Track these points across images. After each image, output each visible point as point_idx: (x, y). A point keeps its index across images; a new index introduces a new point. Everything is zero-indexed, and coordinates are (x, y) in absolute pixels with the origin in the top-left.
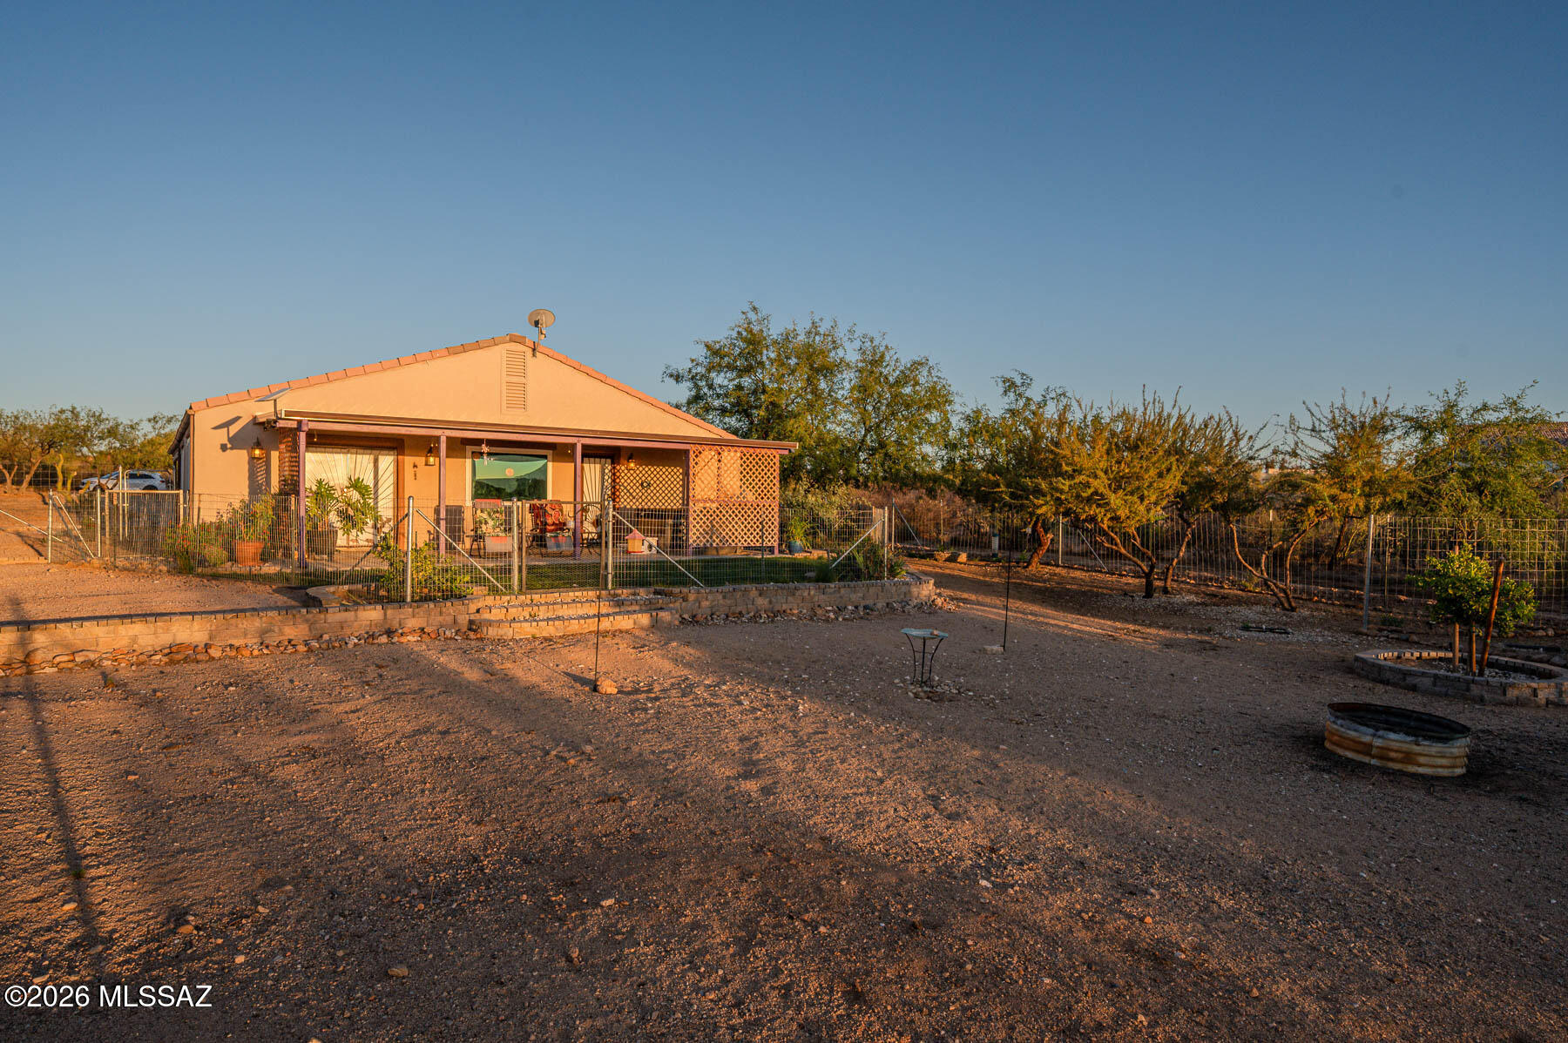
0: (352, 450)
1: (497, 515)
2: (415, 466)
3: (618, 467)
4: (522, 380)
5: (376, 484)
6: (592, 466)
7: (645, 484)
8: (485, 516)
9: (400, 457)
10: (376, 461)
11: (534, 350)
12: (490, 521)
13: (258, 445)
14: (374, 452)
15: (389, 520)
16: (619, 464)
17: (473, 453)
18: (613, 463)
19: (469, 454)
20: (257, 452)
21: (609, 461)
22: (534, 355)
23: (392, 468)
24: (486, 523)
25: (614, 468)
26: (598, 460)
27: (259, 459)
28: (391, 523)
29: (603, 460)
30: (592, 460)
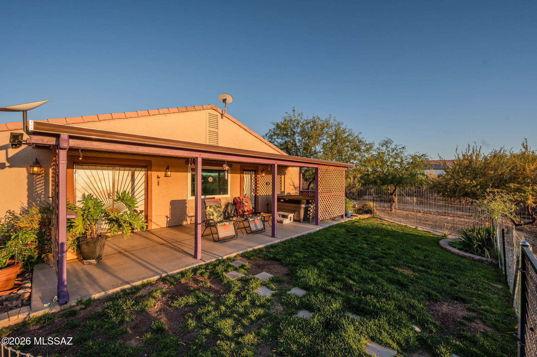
0: (116, 168)
1: (219, 209)
2: (158, 177)
3: (258, 176)
4: (216, 130)
5: (133, 190)
6: (247, 175)
7: (268, 184)
8: (212, 210)
9: (149, 172)
10: (133, 176)
11: (222, 115)
12: (214, 213)
13: (37, 163)
14: (132, 169)
15: (141, 212)
16: (258, 174)
17: (192, 169)
18: (255, 174)
19: (189, 169)
20: (36, 169)
21: (254, 172)
22: (222, 118)
23: (143, 179)
24: (213, 215)
25: (256, 176)
26: (249, 172)
27: (38, 174)
28: (143, 214)
29: (251, 172)
30: (247, 172)
